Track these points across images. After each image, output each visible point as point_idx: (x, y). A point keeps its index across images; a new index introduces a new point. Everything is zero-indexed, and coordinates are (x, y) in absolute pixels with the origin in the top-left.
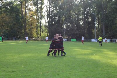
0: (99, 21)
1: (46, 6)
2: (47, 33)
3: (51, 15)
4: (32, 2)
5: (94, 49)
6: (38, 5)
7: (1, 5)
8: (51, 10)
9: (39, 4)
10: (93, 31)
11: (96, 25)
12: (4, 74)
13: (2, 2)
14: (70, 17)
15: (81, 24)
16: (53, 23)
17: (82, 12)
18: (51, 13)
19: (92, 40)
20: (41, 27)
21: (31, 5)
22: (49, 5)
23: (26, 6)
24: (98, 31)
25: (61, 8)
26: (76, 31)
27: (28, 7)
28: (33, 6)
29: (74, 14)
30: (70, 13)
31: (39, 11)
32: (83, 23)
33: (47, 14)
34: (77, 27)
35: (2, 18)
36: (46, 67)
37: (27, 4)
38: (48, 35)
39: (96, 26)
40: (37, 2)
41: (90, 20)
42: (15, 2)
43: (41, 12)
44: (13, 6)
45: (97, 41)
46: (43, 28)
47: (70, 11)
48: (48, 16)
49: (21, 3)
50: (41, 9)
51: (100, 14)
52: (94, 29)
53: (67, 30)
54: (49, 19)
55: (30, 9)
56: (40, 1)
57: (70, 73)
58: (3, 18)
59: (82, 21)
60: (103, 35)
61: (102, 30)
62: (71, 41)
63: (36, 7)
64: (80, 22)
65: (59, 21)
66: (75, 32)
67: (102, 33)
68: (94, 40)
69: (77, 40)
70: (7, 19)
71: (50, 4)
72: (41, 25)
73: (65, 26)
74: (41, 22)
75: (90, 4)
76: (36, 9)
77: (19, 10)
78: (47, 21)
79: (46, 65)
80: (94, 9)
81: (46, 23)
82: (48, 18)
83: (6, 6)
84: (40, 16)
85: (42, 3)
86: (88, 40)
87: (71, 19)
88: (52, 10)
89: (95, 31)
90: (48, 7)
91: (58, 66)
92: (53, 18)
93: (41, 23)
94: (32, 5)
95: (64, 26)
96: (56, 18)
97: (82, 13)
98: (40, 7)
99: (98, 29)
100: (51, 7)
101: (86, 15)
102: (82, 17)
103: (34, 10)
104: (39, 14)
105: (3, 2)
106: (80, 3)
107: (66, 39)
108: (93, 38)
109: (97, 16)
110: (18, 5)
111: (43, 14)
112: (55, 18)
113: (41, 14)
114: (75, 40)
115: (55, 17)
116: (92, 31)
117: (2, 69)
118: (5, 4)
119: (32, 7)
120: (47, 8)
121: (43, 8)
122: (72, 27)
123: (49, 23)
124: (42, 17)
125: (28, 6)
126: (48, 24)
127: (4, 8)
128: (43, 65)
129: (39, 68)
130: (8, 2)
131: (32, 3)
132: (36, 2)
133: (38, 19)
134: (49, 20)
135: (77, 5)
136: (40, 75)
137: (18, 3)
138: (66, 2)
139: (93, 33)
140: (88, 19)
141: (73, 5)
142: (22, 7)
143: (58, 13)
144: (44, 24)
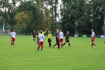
1: (60, 6)
2: (61, 29)
3: (64, 13)
7: (20, 5)
8: (64, 9)
9: (53, 3)
10: (102, 28)
14: (82, 15)
15: (92, 21)
16: (66, 21)
17: (92, 10)
18: (64, 12)
19: (101, 36)
20: (55, 24)
21: (46, 5)
22: (63, 4)
25: (73, 7)
26: (86, 28)
28: (48, 5)
31: (53, 10)
33: (60, 13)
34: (87, 25)
37: (43, 4)
41: (99, 18)
42: (32, 1)
44: (30, 5)
46: (57, 25)
49: (38, 2)
52: (103, 26)
53: (78, 27)
54: (62, 17)
55: (46, 8)
56: (55, 1)
57: (79, 63)
58: (22, 15)
59: (92, 19)
62: (82, 36)
64: (90, 20)
65: (71, 19)
68: (103, 36)
69: (88, 36)
70: (25, 16)
71: (64, 3)
72: (55, 22)
74: (55, 19)
75: (100, 3)
77: (36, 9)
78: (60, 18)
80: (103, 8)
81: (60, 20)
83: (25, 5)
84: (54, 14)
86: (98, 37)
87: (82, 17)
89: (104, 28)
90: (61, 6)
92: (66, 16)
95: (75, 23)
101: (96, 13)
102: (93, 15)
103: (49, 9)
104: (54, 12)
105: (22, 2)
106: (91, 2)
107: (77, 35)
108: (103, 34)
111: (57, 12)
112: (68, 16)
114: (86, 36)
118: (24, 3)
120: (61, 7)
121: (57, 7)
122: (83, 25)
123: (62, 21)
127: (23, 7)
129: (52, 59)
130: (26, 2)
132: (51, 1)
133: (53, 16)
135: (88, 4)
136: (54, 64)
138: (78, 2)
139: (102, 30)
140: (98, 17)
141: (85, 5)
142: (38, 6)
143: (71, 12)
144: (58, 21)
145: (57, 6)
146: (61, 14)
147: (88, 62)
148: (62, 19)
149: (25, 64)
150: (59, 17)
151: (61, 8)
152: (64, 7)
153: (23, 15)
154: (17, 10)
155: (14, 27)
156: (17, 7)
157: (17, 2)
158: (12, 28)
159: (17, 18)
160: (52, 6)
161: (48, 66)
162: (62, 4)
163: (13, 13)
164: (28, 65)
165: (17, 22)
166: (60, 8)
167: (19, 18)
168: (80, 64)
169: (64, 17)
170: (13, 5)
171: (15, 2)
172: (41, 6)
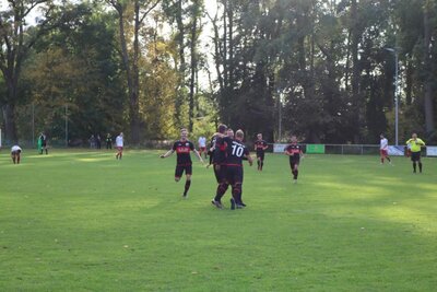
0: (413, 76)
1: (214, 22)
2: (216, 122)
3: (231, 53)
4: (159, 7)
5: (392, 184)
6: (184, 16)
7: (45, 19)
8: (230, 36)
9: (185, 13)
10: (388, 115)
11: (400, 91)
12: (54, 274)
13: (48, 7)
14: (303, 64)
15: (344, 87)
16: (237, 85)
17: (346, 42)
18: (230, 47)
20: (192, 98)
21: (156, 19)
22: (224, 17)
23: (137, 20)
24: (407, 115)
25: (267, 26)
26: (322, 115)
27: (144, 24)
28: (163, 20)
29: (317, 52)
30: (301, 49)
31: (185, 41)
32: (349, 83)
33: (214, 52)
34: (326, 101)
35: (49, 66)
36: (210, 248)
37: (141, 15)
39: (399, 97)
41: (376, 72)
42: (95, 5)
43: (193, 44)
44: (88, 21)
45: (401, 154)
46: (202, 103)
47: (301, 41)
48: (218, 59)
49: (119, 7)
50: (194, 31)
51: (414, 50)
52: (391, 107)
53: (289, 111)
54: (221, 68)
55: (152, 32)
56: (191, 3)
57: (301, 274)
58: (54, 64)
59: (347, 77)
60: (425, 129)
61: (422, 110)
63: (175, 24)
64: (339, 83)
65: (260, 76)
66: (322, 120)
67: (423, 121)
68: (392, 147)
69: (328, 150)
70: (67, 68)
71: (228, 12)
72: (192, 91)
73: (282, 96)
74: (192, 80)
75: (379, 12)
76: (176, 31)
77: (110, 35)
79: (211, 243)
80: (393, 31)
81: (213, 84)
82: (217, 68)
83: (64, 19)
85: (195, 11)
86: (370, 151)
87: (305, 71)
88: (235, 34)
89: (395, 116)
90: (218, 24)
91: (258, 248)
92: (237, 64)
93: (192, 84)
94: (160, 18)
95: (278, 96)
96: (250, 65)
97: (349, 47)
98: (189, 26)
99: (407, 108)
100: (230, 26)
101: (361, 54)
102: (348, 63)
103: (167, 38)
104: (187, 51)
105: (52, 7)
106: (340, 8)
109: (402, 58)
110: (107, 17)
111: (200, 49)
112: (244, 67)
113: (192, 50)
114: (320, 148)
115: (245, 62)
116: (383, 115)
117: (50, 256)
118: (59, 14)
119: (161, 26)
120: (216, 29)
121: (201, 27)
122: (308, 101)
123: (221, 85)
124: (197, 61)
125: (144, 21)
126: (218, 88)
127: (55, 27)
128: (201, 243)
129: (184, 253)
130: (71, 6)
131: (162, 11)
132: (175, 5)
133: (183, 68)
134: (225, 72)
135: (328, 16)
137: (109, 9)
138: (288, 7)
139: (389, 123)
140: (370, 69)
141: (315, 18)
142: (121, 23)
143: (258, 49)
145: (198, 24)
146: (215, 58)
147: (343, 268)
148: (219, 77)
149: (62, 278)
151: (216, 32)
152: (228, 30)
153: (55, 61)
154: (32, 43)
155: (18, 114)
156: (30, 28)
157: (29, 6)
158: (12, 117)
159: (34, 74)
160: (180, 23)
162: (220, 15)
163: (13, 55)
165: (30, 93)
166: (214, 33)
167: (38, 74)
168: (306, 276)
169: (231, 69)
170: (13, 18)
171: (23, 9)
172: (134, 22)
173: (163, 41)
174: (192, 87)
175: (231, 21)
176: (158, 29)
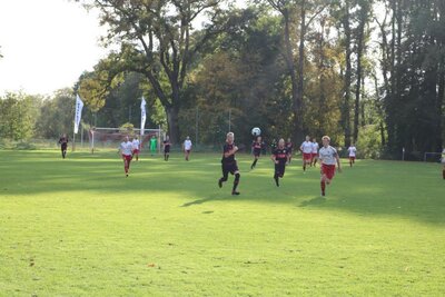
1: (382, 27)
2: (382, 130)
3: (399, 59)
4: (326, 12)
6: (351, 21)
7: (211, 23)
8: (399, 41)
9: (353, 18)
13: (214, 12)
16: (404, 92)
18: (399, 54)
20: (357, 105)
21: (322, 24)
22: (393, 22)
23: (303, 24)
27: (310, 29)
28: (330, 25)
31: (352, 46)
33: (381, 58)
35: (214, 70)
37: (307, 20)
38: (386, 136)
40: (345, 10)
42: (261, 9)
43: (360, 50)
44: (254, 25)
48: (386, 66)
49: (285, 12)
50: (361, 36)
54: (389, 75)
55: (318, 37)
56: (359, 8)
58: (219, 68)
63: (342, 29)
65: (428, 84)
70: (231, 71)
71: (397, 17)
72: (358, 97)
74: (358, 86)
76: (342, 36)
78: (381, 82)
81: (379, 91)
82: (385, 74)
83: (229, 24)
84: (354, 65)
85: (364, 16)
88: (402, 41)
90: (386, 29)
91: (414, 254)
92: (405, 71)
93: (358, 90)
94: (327, 23)
98: (355, 31)
100: (399, 32)
103: (333, 44)
104: (354, 56)
105: (219, 11)
110: (272, 22)
111: (367, 55)
112: (413, 74)
113: (359, 56)
115: (414, 69)
118: (225, 18)
119: (328, 32)
120: (384, 34)
121: (369, 32)
123: (388, 92)
125: (310, 26)
126: (385, 95)
127: (221, 32)
130: (238, 11)
131: (329, 15)
132: (343, 9)
133: (349, 74)
134: (392, 79)
136: (346, 280)
137: (275, 13)
142: (287, 28)
143: (427, 55)
144: (371, 94)
145: (365, 29)
146: (382, 64)
148: (386, 86)
149: (223, 274)
150: (377, 76)
151: (385, 39)
152: (396, 35)
153: (220, 65)
154: (198, 48)
155: (182, 118)
156: (196, 33)
157: (196, 10)
158: (177, 120)
160: (347, 27)
161: (318, 286)
163: (179, 58)
164: (233, 283)
165: (195, 98)
166: (381, 39)
167: (203, 78)
169: (399, 75)
170: (179, 23)
171: (189, 13)
172: (300, 27)
173: (329, 46)
174: (357, 94)
175: (399, 26)
176: (325, 35)
